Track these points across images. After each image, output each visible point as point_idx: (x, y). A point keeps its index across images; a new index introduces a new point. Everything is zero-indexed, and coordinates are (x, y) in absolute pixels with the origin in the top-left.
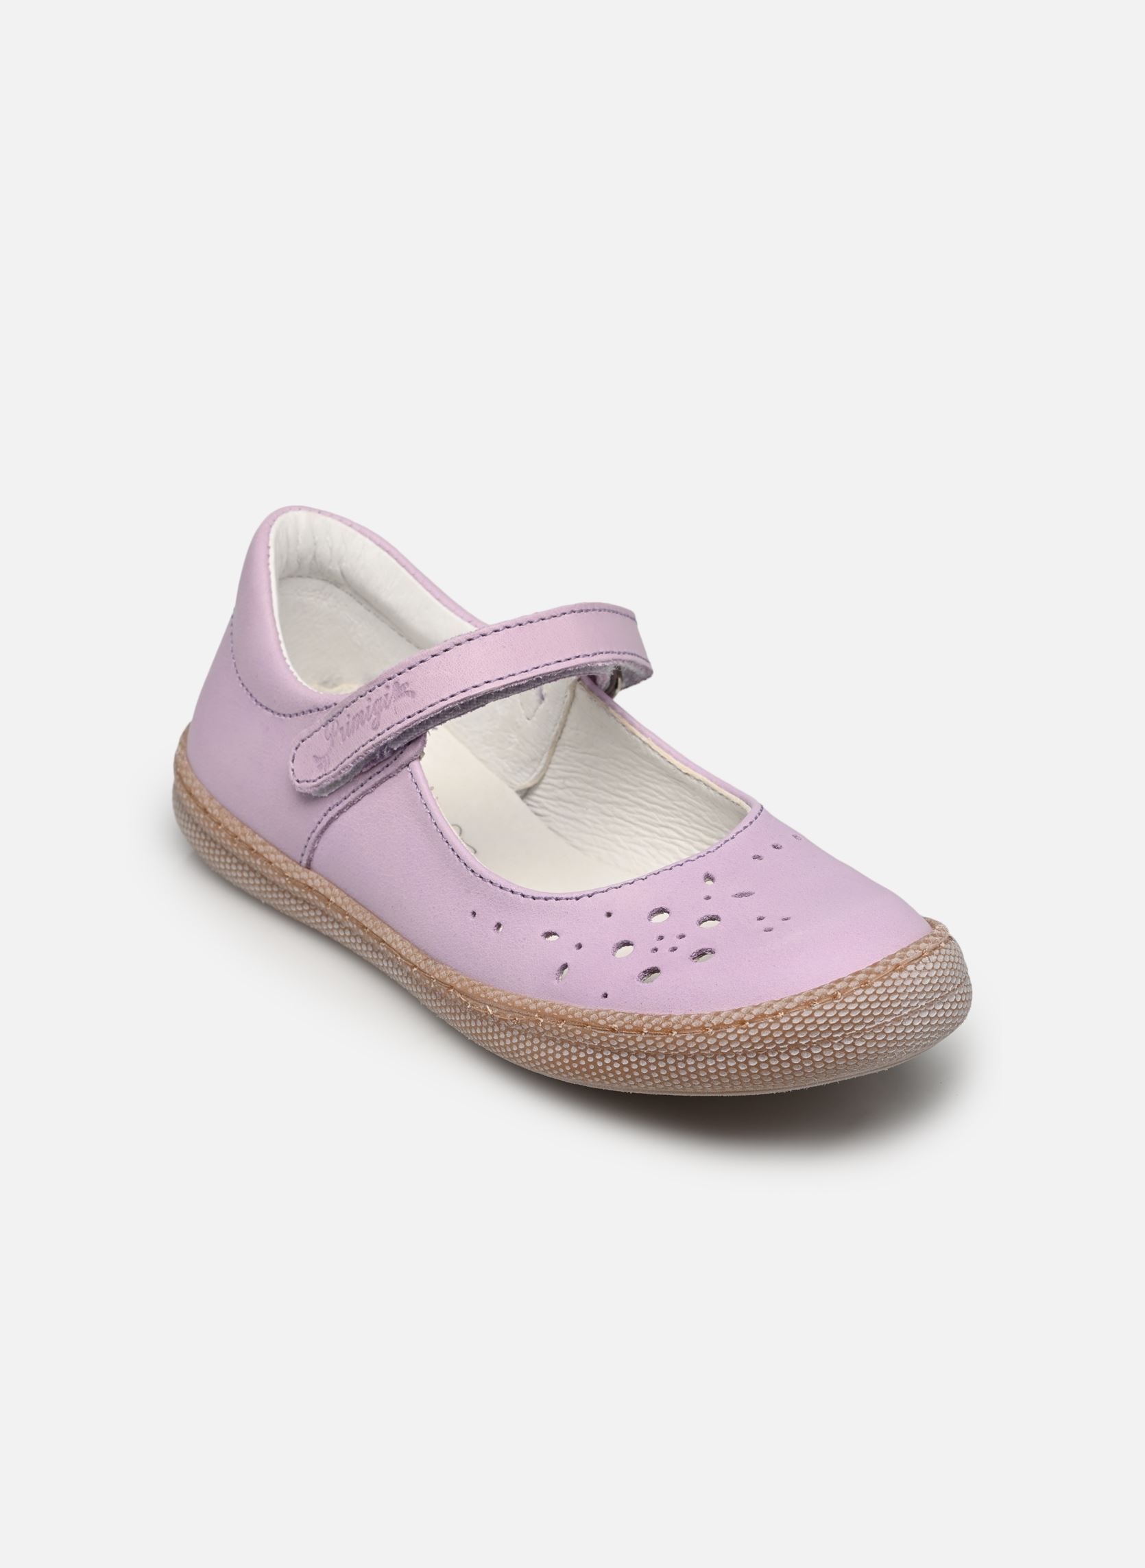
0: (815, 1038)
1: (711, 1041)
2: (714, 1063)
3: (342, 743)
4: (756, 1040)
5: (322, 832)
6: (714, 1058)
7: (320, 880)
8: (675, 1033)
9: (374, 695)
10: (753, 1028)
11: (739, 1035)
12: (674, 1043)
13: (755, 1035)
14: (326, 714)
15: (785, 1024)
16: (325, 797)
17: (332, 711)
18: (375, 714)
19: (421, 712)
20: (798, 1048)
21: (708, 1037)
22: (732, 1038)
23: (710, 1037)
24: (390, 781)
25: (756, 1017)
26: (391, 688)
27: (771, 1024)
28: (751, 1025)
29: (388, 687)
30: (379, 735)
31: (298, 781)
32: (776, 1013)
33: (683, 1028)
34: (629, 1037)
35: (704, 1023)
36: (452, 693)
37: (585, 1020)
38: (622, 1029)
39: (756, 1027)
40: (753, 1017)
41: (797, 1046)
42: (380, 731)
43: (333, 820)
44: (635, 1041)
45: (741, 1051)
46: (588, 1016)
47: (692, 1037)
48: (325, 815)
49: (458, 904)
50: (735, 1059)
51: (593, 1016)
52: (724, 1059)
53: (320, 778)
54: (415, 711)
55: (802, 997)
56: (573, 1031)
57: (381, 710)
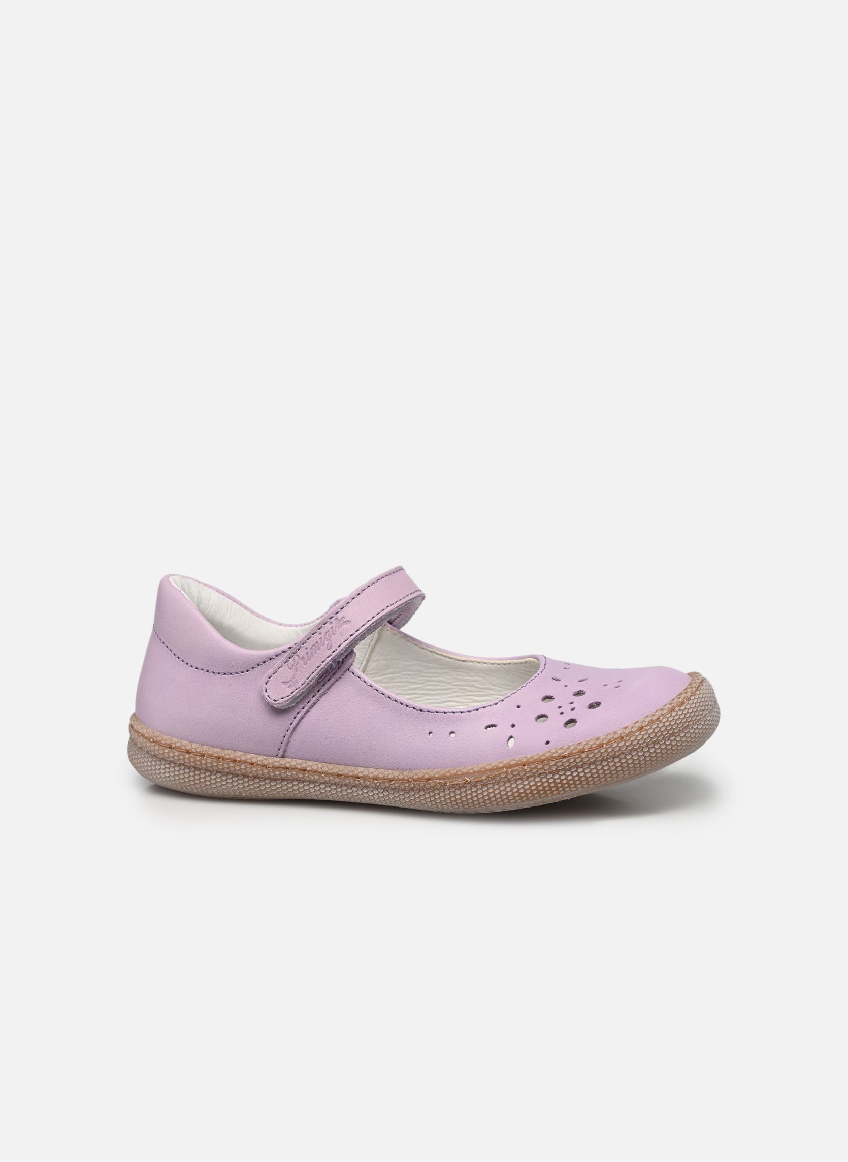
0: (681, 727)
1: (628, 744)
2: (631, 756)
3: (305, 666)
4: (652, 736)
5: (294, 729)
6: (630, 754)
7: (295, 761)
8: (605, 745)
9: (323, 631)
10: (650, 729)
11: (643, 735)
12: (606, 751)
13: (652, 733)
14: (284, 657)
15: (665, 722)
16: (294, 706)
17: (292, 652)
18: (327, 641)
19: (358, 630)
20: (674, 735)
21: (625, 741)
22: (639, 738)
23: (627, 741)
24: (337, 683)
25: (649, 723)
26: (334, 623)
27: (658, 724)
28: (648, 728)
29: (331, 623)
30: (334, 652)
31: (275, 701)
32: (659, 718)
33: (610, 741)
34: (577, 756)
35: (621, 734)
36: (372, 616)
37: (543, 758)
38: (569, 755)
39: (651, 728)
40: (647, 723)
41: (672, 734)
42: (334, 649)
43: (302, 718)
44: (581, 758)
45: (645, 744)
46: (544, 755)
47: (616, 744)
48: (295, 718)
49: (417, 732)
50: (642, 750)
51: (547, 755)
52: (636, 752)
53: (292, 693)
54: (354, 632)
55: (667, 706)
56: (535, 768)
57: (331, 637)
